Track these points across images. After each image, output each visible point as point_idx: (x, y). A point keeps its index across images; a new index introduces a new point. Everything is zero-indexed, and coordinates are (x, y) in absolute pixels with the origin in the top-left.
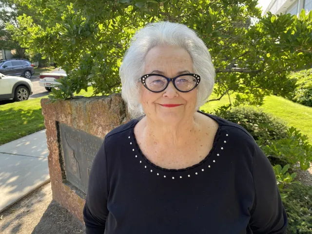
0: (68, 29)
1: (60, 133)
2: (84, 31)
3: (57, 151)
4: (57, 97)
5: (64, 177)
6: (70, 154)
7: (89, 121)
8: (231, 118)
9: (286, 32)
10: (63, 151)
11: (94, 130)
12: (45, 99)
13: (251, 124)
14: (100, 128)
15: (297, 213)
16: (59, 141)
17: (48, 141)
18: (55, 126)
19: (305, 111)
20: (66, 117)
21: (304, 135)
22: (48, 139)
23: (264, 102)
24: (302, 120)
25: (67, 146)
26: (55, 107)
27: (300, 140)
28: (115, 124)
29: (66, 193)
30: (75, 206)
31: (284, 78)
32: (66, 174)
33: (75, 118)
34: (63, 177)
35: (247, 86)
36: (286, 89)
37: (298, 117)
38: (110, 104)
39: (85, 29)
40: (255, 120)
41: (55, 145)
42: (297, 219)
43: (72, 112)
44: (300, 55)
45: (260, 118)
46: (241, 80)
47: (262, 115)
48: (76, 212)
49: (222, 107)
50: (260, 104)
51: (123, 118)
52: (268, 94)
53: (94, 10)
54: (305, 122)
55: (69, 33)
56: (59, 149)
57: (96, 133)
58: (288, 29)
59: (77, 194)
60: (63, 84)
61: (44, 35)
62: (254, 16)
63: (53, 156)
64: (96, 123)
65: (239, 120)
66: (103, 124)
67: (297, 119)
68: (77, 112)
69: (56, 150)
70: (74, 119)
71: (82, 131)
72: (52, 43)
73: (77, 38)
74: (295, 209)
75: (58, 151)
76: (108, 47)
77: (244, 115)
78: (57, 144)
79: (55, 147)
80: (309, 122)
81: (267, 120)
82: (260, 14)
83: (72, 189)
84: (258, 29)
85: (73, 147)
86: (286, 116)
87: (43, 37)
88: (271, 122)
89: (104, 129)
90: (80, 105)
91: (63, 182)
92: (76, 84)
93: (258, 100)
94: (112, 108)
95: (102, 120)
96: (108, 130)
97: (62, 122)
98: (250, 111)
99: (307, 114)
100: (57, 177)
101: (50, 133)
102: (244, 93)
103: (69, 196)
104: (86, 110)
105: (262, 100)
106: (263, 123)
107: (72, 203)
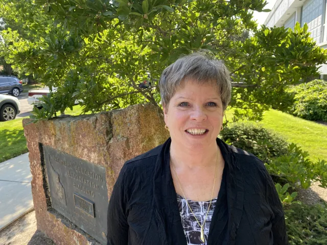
0: (49, 44)
1: (44, 156)
2: (68, 45)
3: (41, 176)
4: (39, 117)
5: (49, 204)
6: (55, 179)
7: (74, 142)
8: (229, 135)
9: (280, 45)
10: (47, 176)
11: (79, 152)
12: (27, 119)
13: (251, 141)
14: (86, 150)
15: (299, 235)
16: (43, 164)
17: (31, 165)
18: (38, 148)
19: (306, 126)
20: (50, 139)
21: (305, 152)
22: (31, 163)
23: (263, 117)
24: (303, 135)
25: (51, 170)
26: (38, 128)
27: (300, 157)
28: (101, 145)
29: (51, 222)
30: (61, 237)
31: (281, 92)
32: (51, 201)
33: (59, 139)
35: (244, 101)
36: (285, 103)
37: (299, 132)
38: (96, 123)
40: (254, 136)
41: (39, 169)
42: (300, 242)
43: (56, 133)
44: (296, 69)
45: (259, 134)
46: (239, 95)
47: (262, 131)
48: (62, 243)
50: (260, 119)
51: (110, 139)
52: (267, 109)
54: (306, 136)
55: (51, 47)
56: (43, 173)
57: (82, 155)
58: (282, 42)
59: (63, 223)
60: (47, 102)
61: (26, 50)
62: (250, 30)
63: (37, 181)
64: (81, 144)
65: (238, 136)
66: (88, 145)
67: (298, 133)
68: (61, 133)
69: (39, 175)
70: (58, 141)
71: (67, 153)
72: (36, 59)
73: (60, 53)
74: (296, 230)
76: (97, 62)
77: (243, 131)
78: (41, 169)
79: (39, 171)
80: (310, 137)
81: (267, 136)
82: (256, 28)
83: (57, 218)
84: (253, 43)
85: (57, 170)
86: (287, 131)
87: (25, 52)
88: (270, 138)
89: (89, 151)
90: (64, 125)
91: (48, 210)
92: (61, 102)
93: (257, 115)
94: (97, 128)
95: (87, 142)
96: (94, 152)
97: (45, 143)
98: (249, 127)
99: (308, 128)
100: (41, 205)
101: (33, 156)
102: (242, 108)
103: (54, 226)
104: (70, 130)
105: (261, 115)
106: (263, 139)
107: (58, 233)
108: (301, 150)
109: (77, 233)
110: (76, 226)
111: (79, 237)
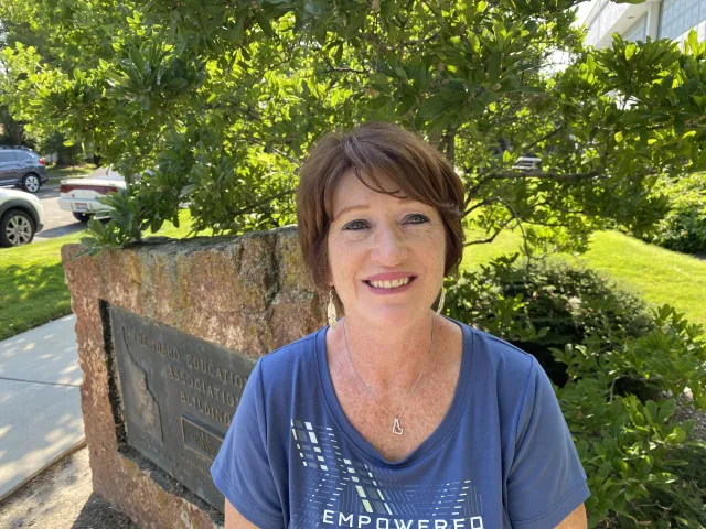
0: (130, 73)
1: (112, 329)
2: (171, 77)
3: (104, 375)
4: (103, 242)
5: (121, 436)
6: (137, 382)
7: (185, 300)
8: (517, 283)
9: (659, 81)
10: (117, 374)
11: (196, 324)
12: (72, 246)
13: (564, 297)
14: (214, 319)
16: (108, 348)
17: (80, 350)
18: (97, 311)
19: (673, 263)
20: (127, 291)
21: (694, 325)
22: (81, 344)
23: (590, 245)
24: (670, 285)
25: (128, 361)
26: (98, 267)
27: (683, 336)
28: (252, 309)
29: (127, 476)
30: (149, 511)
32: (126, 429)
33: (149, 294)
34: (119, 437)
35: (553, 208)
37: (659, 277)
38: (240, 258)
39: (173, 73)
40: (572, 287)
41: (99, 359)
43: (140, 279)
44: (689, 138)
45: (583, 283)
46: (542, 196)
47: (587, 275)
48: (153, 524)
49: (499, 260)
50: (582, 250)
51: (273, 295)
52: (600, 228)
53: (196, 23)
54: (676, 287)
55: (134, 82)
56: (109, 369)
57: (204, 330)
58: (663, 74)
59: (156, 481)
60: (119, 208)
61: (68, 87)
63: (94, 386)
64: (204, 306)
65: (536, 287)
66: (219, 309)
67: (658, 281)
68: (153, 279)
69: (100, 371)
70: (147, 296)
71: (167, 326)
72: (90, 108)
73: (153, 94)
75: (106, 373)
77: (546, 275)
78: (103, 358)
79: (99, 364)
80: (686, 289)
81: (599, 287)
82: (580, 44)
83: (141, 468)
84: (584, 77)
85: (143, 364)
86: (631, 276)
87: (66, 93)
88: (607, 292)
89: (223, 322)
90: (160, 260)
91: (119, 450)
92: (151, 207)
93: (576, 240)
94: (243, 269)
95: (219, 301)
96: (235, 324)
97: (115, 301)
98: (558, 267)
99: (679, 270)
100: (104, 438)
101: (86, 327)
102: (546, 225)
103: (135, 486)
104: (176, 274)
105: (585, 240)
106: (591, 295)
107: (143, 502)
108: (686, 321)
109: (189, 504)
110: (185, 489)
111: (193, 513)
